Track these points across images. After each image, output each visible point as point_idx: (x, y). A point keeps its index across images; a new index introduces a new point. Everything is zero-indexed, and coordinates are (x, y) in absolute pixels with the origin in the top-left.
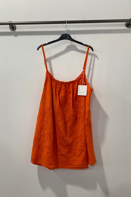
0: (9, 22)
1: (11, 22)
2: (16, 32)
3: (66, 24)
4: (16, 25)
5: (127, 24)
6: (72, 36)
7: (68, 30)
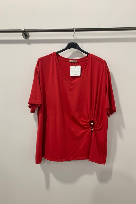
1: (24, 29)
2: (29, 40)
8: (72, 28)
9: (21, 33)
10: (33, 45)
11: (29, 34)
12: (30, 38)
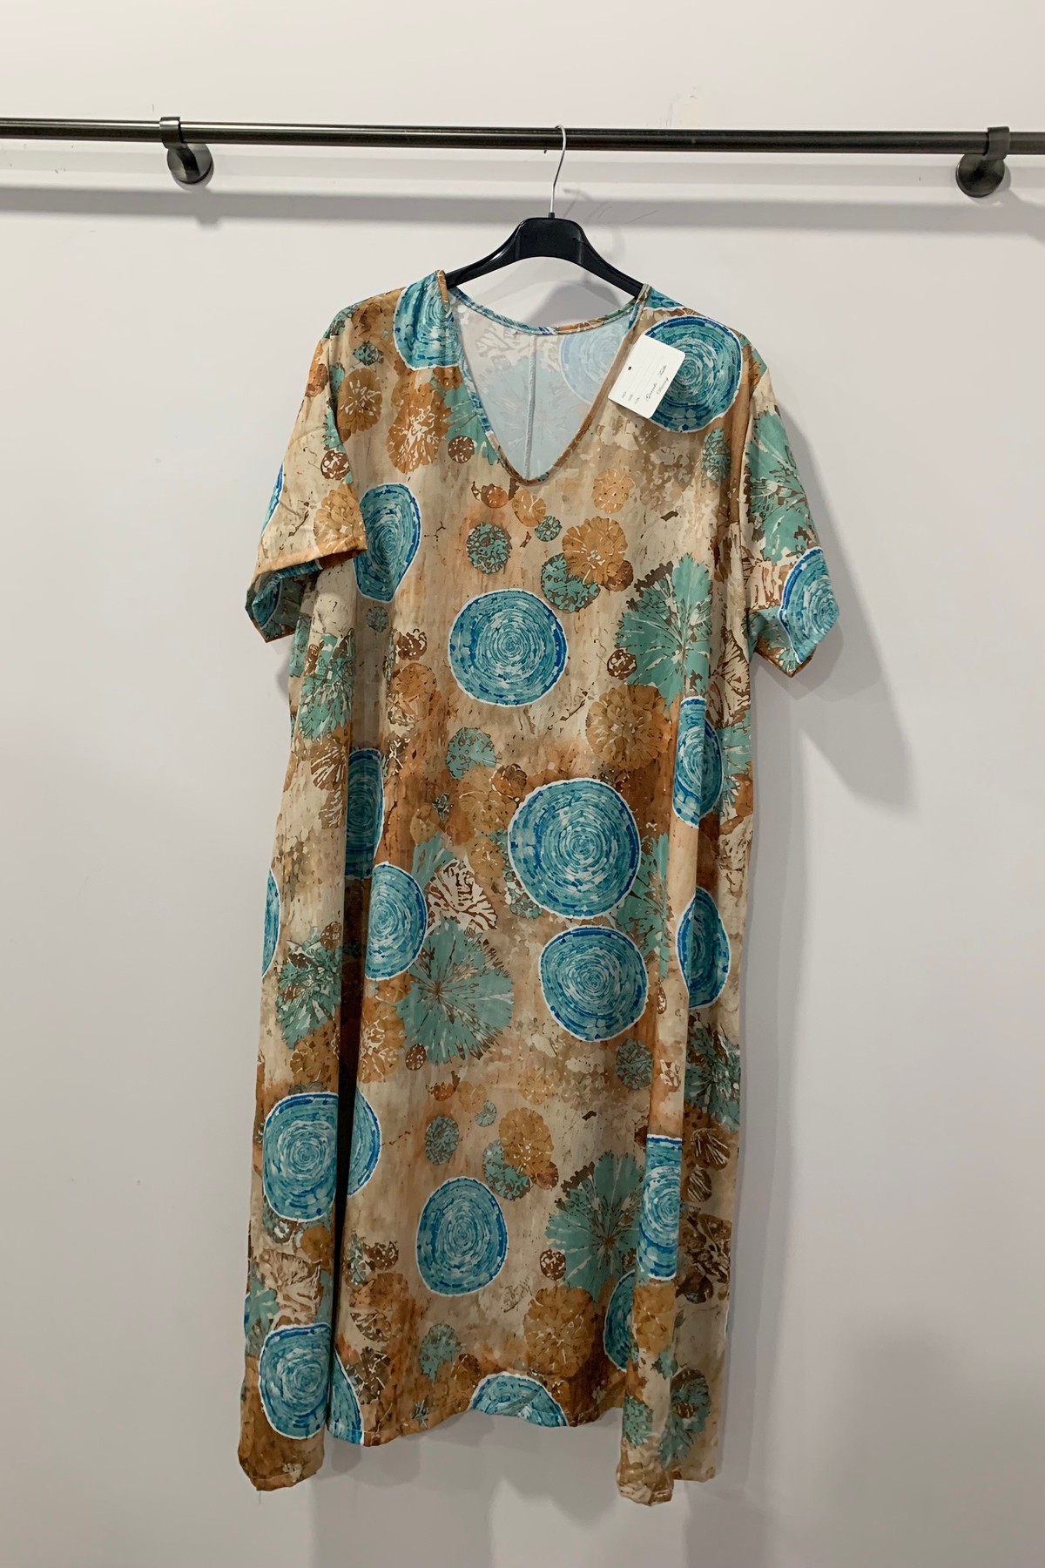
0: (163, 119)
1: (178, 119)
2: (208, 191)
3: (561, 152)
4: (215, 149)
5: (969, 168)
6: (599, 239)
7: (570, 197)
8: (553, 126)
9: (159, 149)
10: (233, 230)
11: (207, 152)
12: (216, 183)
